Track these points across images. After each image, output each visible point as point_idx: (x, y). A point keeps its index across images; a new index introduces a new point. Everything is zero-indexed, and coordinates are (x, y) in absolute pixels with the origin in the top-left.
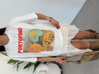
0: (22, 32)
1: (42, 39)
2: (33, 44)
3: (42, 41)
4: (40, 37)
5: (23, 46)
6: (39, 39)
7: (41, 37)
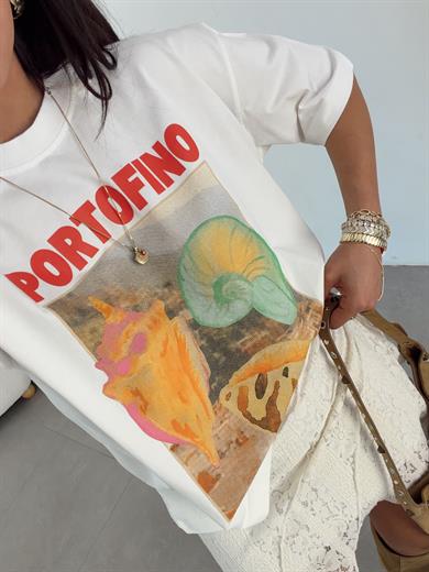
0: (180, 170)
1: (257, 347)
2: (171, 313)
3: (246, 357)
4: (254, 319)
5: (91, 262)
6: (240, 323)
7: (262, 327)
